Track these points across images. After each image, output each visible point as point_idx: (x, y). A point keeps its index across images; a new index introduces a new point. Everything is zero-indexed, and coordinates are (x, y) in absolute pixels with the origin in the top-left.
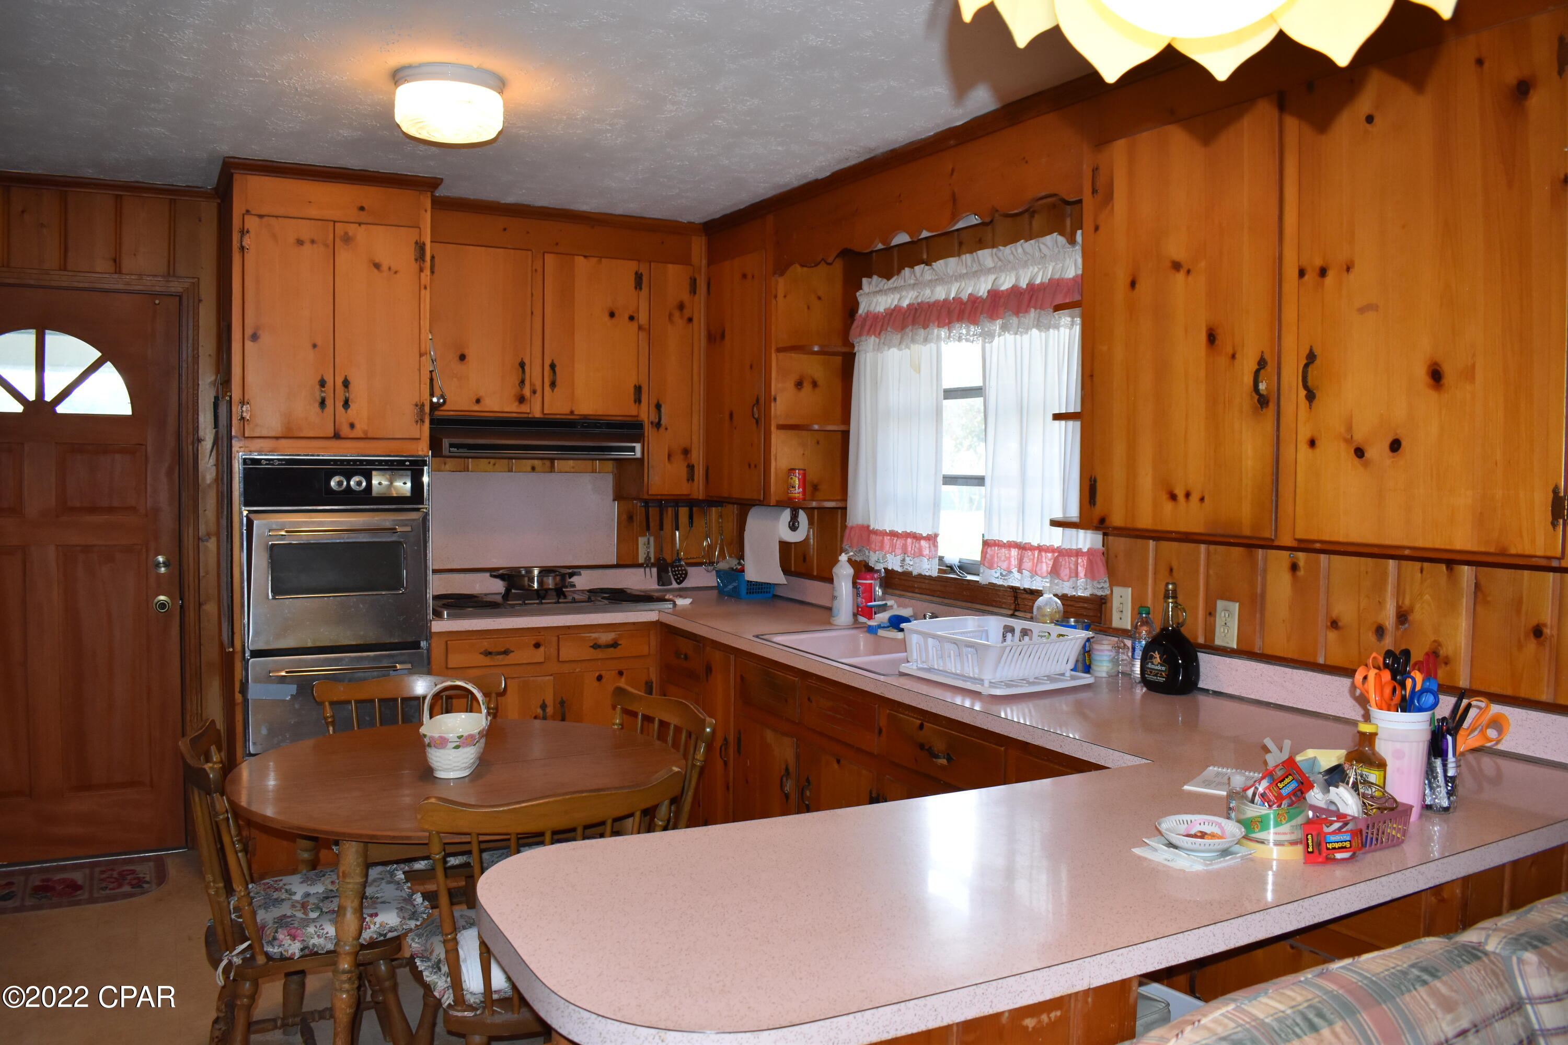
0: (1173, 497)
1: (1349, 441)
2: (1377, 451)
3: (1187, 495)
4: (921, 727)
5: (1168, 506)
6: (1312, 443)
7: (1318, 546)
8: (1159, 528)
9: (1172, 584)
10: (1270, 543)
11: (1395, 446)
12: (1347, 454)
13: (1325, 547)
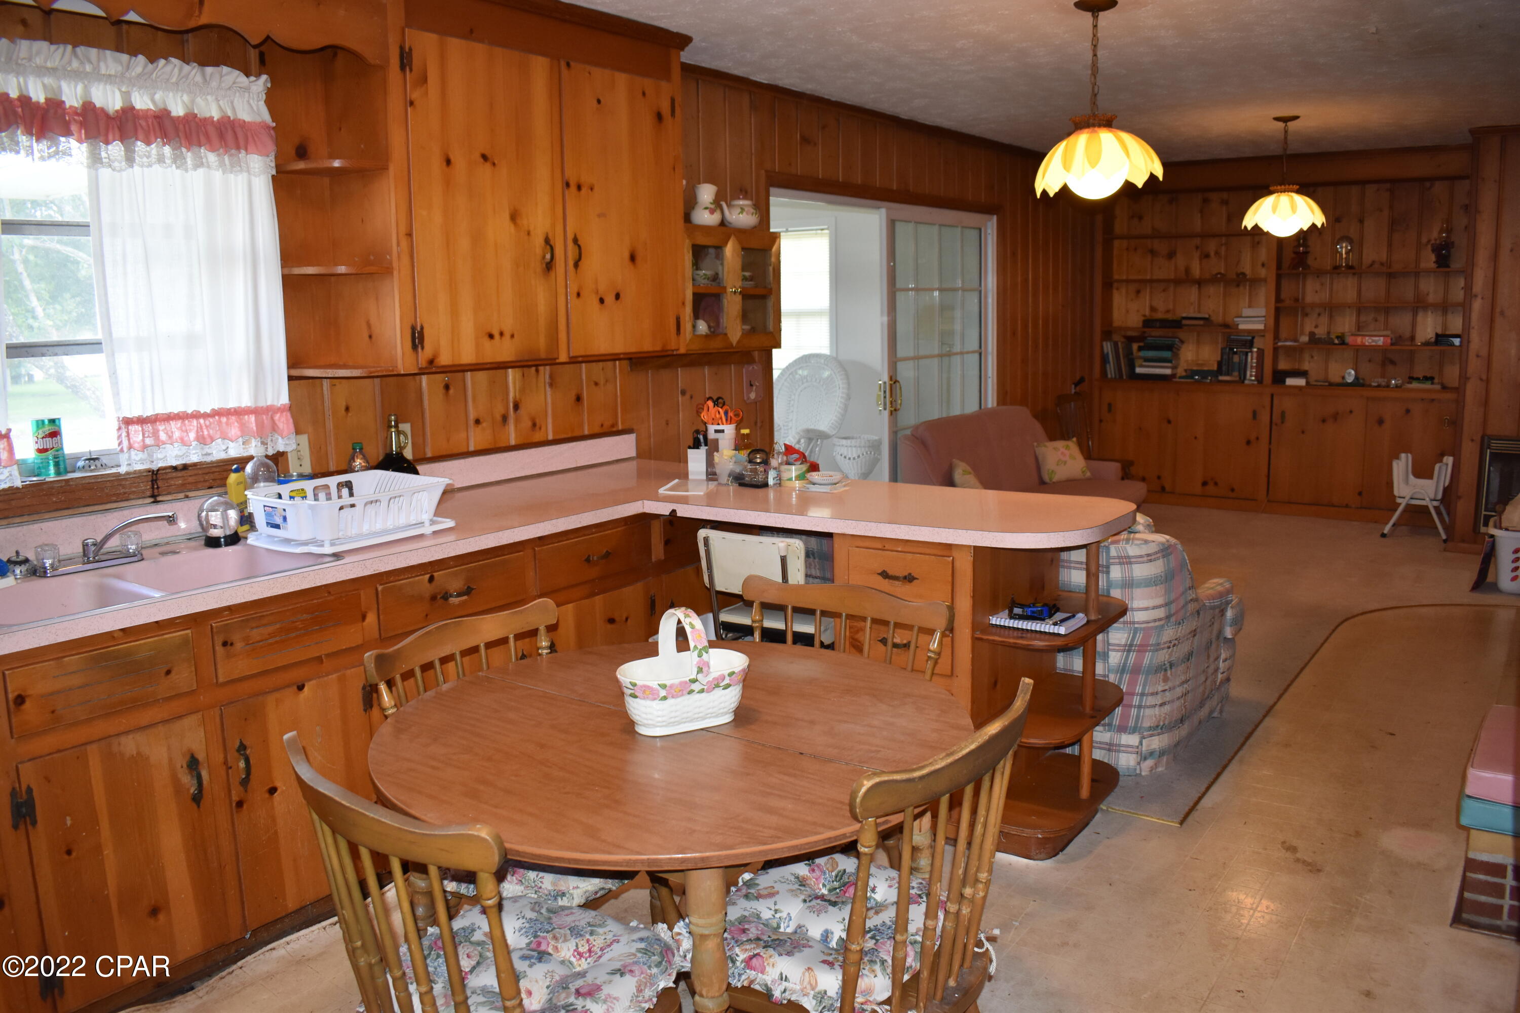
0: (491, 336)
1: (597, 292)
2: (610, 299)
3: (501, 334)
4: (431, 579)
5: (487, 343)
6: (578, 295)
7: (580, 359)
8: (481, 361)
9: (395, 415)
10: (553, 362)
11: (617, 297)
12: (596, 301)
13: (586, 359)
